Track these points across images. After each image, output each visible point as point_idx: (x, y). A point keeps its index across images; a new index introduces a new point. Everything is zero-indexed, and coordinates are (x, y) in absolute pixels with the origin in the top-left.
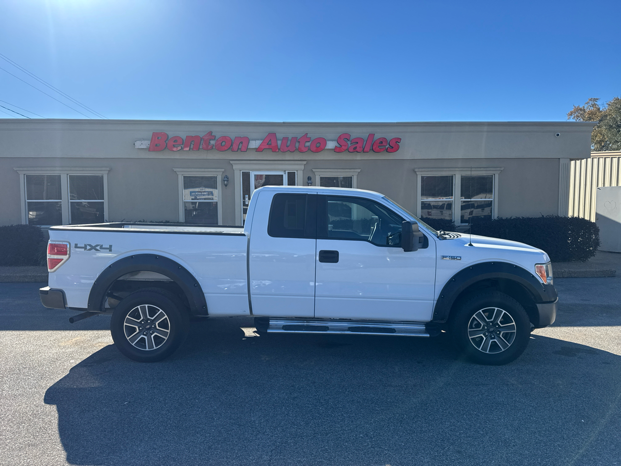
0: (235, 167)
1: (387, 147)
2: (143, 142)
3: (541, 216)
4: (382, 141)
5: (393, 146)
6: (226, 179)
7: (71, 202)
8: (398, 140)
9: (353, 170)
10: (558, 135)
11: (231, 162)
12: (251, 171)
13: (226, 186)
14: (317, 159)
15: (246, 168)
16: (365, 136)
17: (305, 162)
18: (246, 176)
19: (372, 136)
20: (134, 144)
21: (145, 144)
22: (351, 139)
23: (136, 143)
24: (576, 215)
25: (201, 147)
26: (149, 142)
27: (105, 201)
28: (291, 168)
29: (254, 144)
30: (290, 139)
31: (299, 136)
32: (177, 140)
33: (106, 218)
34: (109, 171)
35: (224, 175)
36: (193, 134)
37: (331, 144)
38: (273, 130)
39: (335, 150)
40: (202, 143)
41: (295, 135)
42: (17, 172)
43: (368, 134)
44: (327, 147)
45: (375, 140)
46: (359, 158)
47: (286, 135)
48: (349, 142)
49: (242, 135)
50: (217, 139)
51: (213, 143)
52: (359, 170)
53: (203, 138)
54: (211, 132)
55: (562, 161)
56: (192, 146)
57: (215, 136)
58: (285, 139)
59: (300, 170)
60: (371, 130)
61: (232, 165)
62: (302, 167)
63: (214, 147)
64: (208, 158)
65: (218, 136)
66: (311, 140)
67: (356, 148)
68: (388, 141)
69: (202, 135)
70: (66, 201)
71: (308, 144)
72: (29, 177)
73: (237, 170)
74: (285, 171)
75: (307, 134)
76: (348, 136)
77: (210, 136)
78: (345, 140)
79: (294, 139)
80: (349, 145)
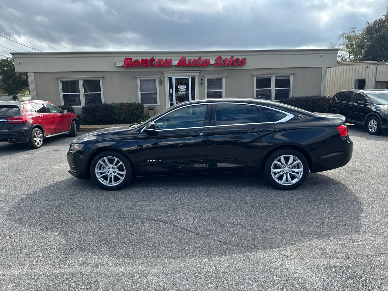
0: (165, 75)
1: (239, 63)
2: (120, 63)
3: (312, 96)
4: (237, 60)
5: (243, 62)
6: (161, 81)
7: (85, 94)
8: (246, 59)
9: (223, 75)
10: (321, 55)
11: (163, 72)
12: (173, 77)
13: (161, 84)
14: (205, 70)
15: (170, 75)
16: (229, 58)
17: (199, 72)
18: (170, 79)
19: (232, 57)
20: (115, 64)
21: (121, 64)
22: (222, 60)
25: (149, 65)
26: (123, 63)
27: (102, 93)
28: (192, 74)
29: (175, 62)
30: (192, 60)
31: (197, 58)
32: (137, 61)
33: (103, 101)
34: (103, 78)
35: (160, 79)
36: (145, 58)
37: (212, 62)
38: (183, 55)
39: (214, 65)
40: (149, 63)
41: (194, 58)
42: (57, 79)
43: (230, 57)
44: (210, 64)
45: (234, 59)
46: (226, 69)
47: (190, 58)
48: (221, 61)
49: (169, 58)
50: (156, 60)
51: (154, 62)
52: (226, 75)
53: (149, 60)
54: (153, 57)
55: (323, 68)
56: (144, 65)
57: (155, 60)
58: (190, 60)
59: (197, 75)
60: (232, 54)
61: (163, 73)
62: (198, 74)
63: (155, 65)
64: (152, 70)
65: (157, 59)
66: (203, 61)
67: (225, 64)
68: (240, 60)
69: (149, 59)
70: (82, 93)
71: (201, 63)
72: (63, 82)
73: (166, 76)
74: (189, 76)
75: (200, 57)
76: (221, 58)
77: (152, 60)
78: (219, 60)
79: (194, 60)
80: (221, 63)
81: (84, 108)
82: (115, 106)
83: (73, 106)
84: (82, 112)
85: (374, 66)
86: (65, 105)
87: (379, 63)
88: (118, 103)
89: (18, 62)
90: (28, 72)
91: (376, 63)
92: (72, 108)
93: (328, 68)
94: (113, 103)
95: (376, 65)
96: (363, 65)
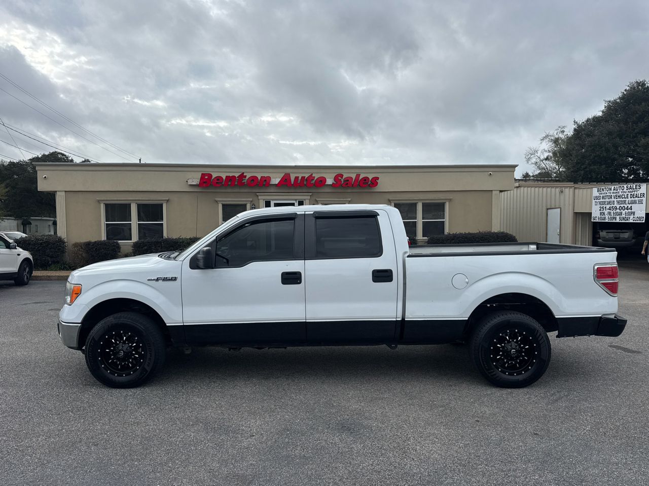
0: (259, 197)
1: (369, 183)
2: (194, 180)
3: (478, 232)
4: (366, 179)
6: (253, 206)
7: (139, 224)
8: (378, 178)
9: (345, 199)
10: (490, 174)
11: (257, 194)
12: (271, 201)
14: (320, 191)
15: (268, 198)
16: (354, 176)
17: (311, 194)
18: (268, 205)
19: (358, 176)
20: (187, 181)
21: (196, 181)
22: (343, 178)
23: (188, 181)
24: (502, 231)
25: (236, 183)
26: (199, 181)
27: (164, 222)
28: (300, 198)
29: (275, 180)
30: (300, 178)
31: (307, 176)
32: (219, 178)
33: (165, 235)
34: (168, 201)
35: (252, 204)
36: (231, 175)
37: (330, 181)
38: (288, 171)
39: (333, 185)
40: (237, 181)
41: (303, 175)
42: (99, 201)
43: (356, 174)
44: (326, 183)
45: (361, 177)
46: (349, 191)
47: (297, 175)
48: (342, 180)
49: (266, 175)
50: (247, 178)
51: (245, 181)
52: (350, 199)
53: (238, 177)
54: (243, 173)
55: (494, 192)
56: (230, 183)
57: (245, 176)
58: (297, 178)
59: (307, 199)
60: (358, 171)
61: (258, 196)
62: (309, 197)
63: (245, 183)
64: (240, 191)
65: (248, 176)
66: (315, 179)
67: (347, 184)
68: (370, 179)
69: (237, 175)
70: (134, 222)
71: (313, 182)
72: (107, 206)
73: (261, 199)
74: (296, 200)
75: (312, 174)
76: (342, 176)
77: (242, 176)
78: (340, 178)
79: (303, 178)
80: (343, 182)
81: (136, 245)
82: (183, 242)
83: (120, 241)
84: (132, 250)
85: (571, 189)
86: (107, 239)
87: (576, 186)
88: (188, 237)
89: (44, 176)
90: (56, 191)
91: (573, 185)
92: (118, 244)
93: (501, 191)
94: (181, 237)
95: (573, 188)
96: (556, 187)
